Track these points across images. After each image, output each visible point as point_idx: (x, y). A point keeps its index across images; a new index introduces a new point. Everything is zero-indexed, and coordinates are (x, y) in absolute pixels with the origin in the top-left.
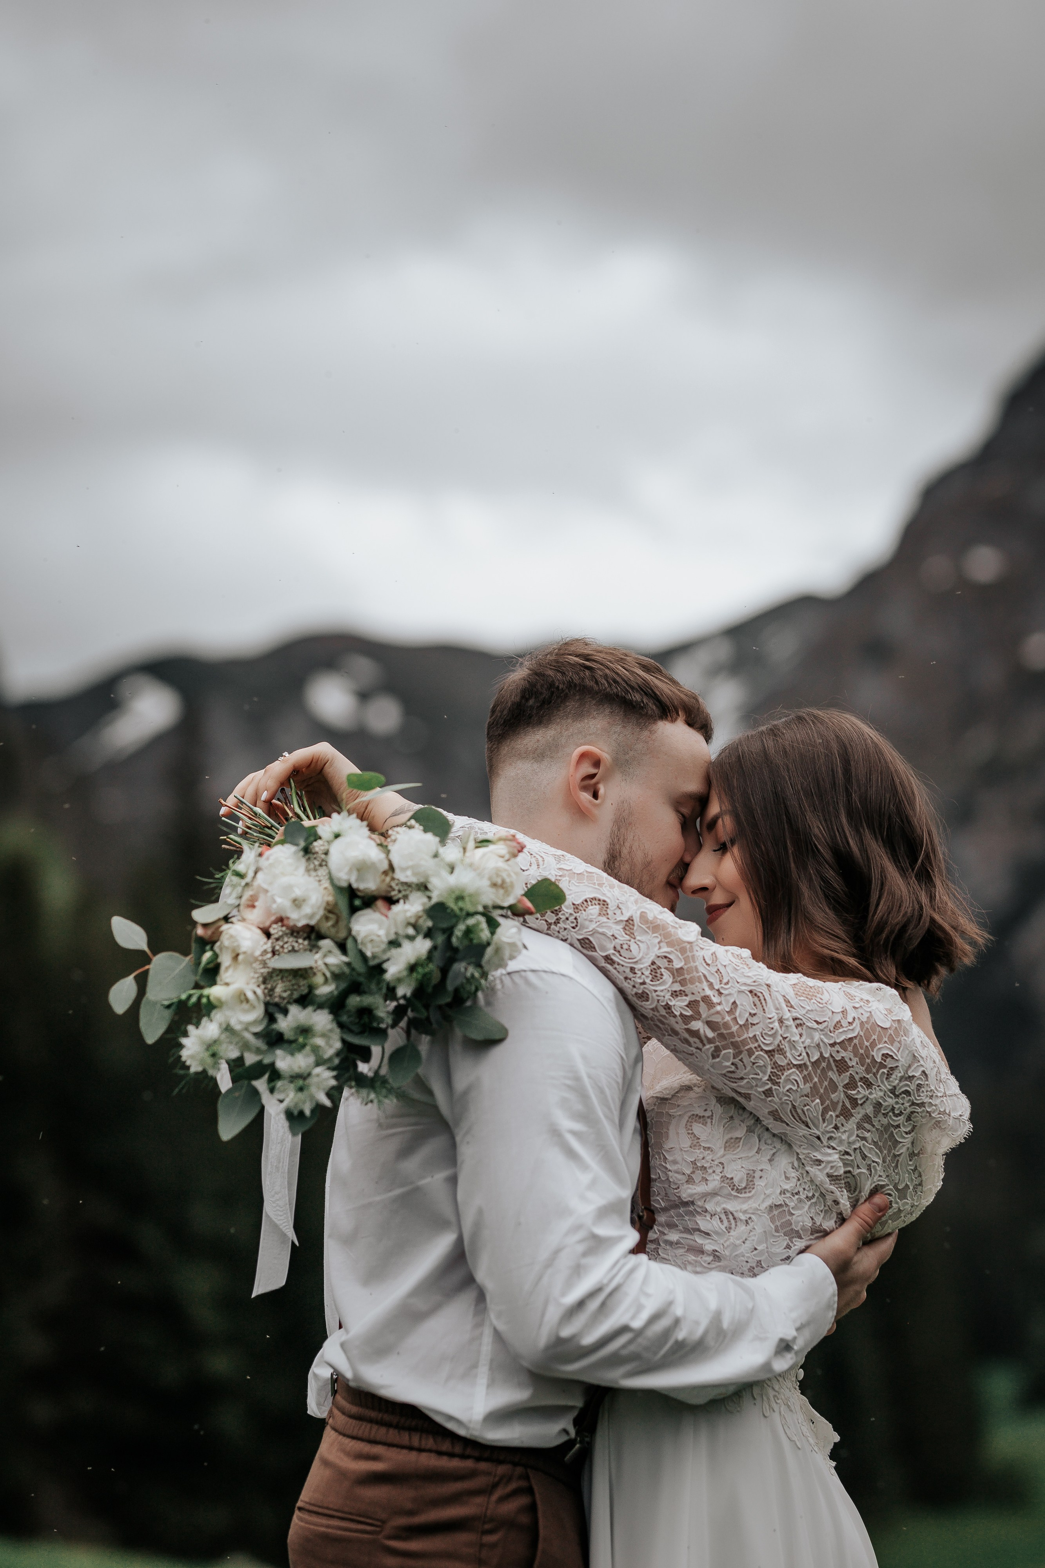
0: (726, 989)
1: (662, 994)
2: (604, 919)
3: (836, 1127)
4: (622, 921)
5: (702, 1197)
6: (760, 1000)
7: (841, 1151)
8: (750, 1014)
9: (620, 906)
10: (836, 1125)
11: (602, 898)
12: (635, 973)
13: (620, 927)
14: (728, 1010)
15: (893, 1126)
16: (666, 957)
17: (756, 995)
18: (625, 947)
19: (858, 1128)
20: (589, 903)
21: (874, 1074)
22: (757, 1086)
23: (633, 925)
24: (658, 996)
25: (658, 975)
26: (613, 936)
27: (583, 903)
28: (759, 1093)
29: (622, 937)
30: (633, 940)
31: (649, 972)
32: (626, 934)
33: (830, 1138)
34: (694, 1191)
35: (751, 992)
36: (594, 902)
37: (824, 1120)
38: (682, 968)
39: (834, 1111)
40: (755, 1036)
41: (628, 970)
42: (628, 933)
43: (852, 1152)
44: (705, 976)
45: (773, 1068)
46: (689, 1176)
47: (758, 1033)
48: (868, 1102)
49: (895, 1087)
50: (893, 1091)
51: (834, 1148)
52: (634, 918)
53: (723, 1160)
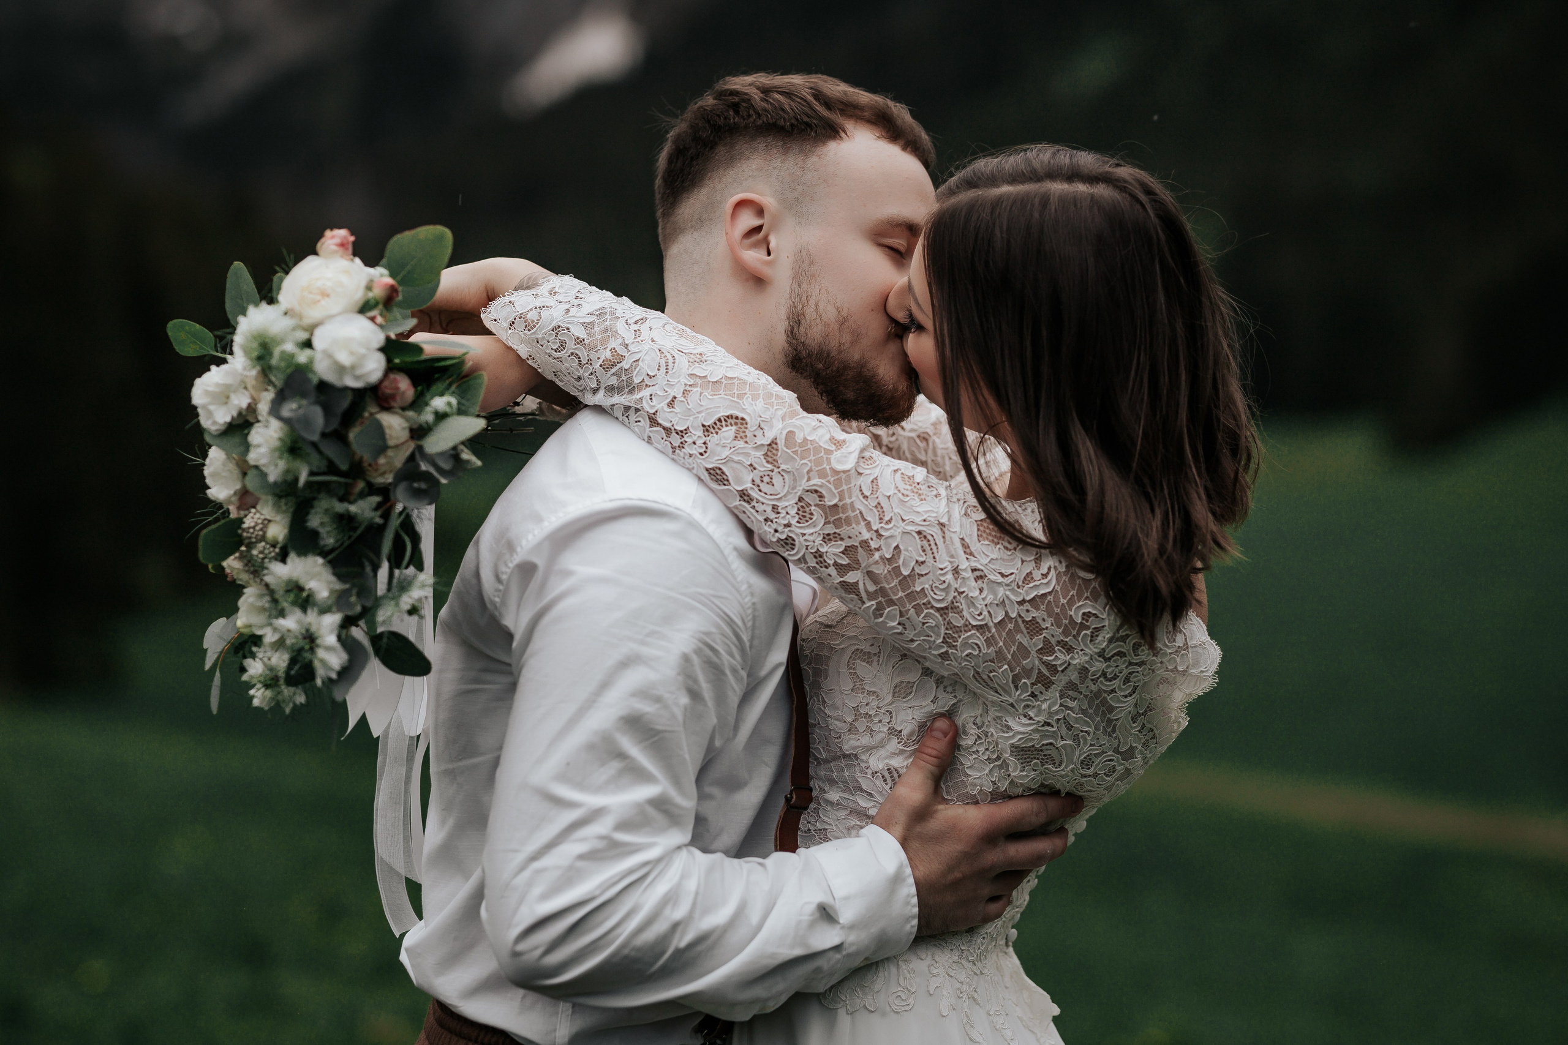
0: (886, 529)
1: (811, 538)
2: (740, 444)
3: (1033, 695)
4: (762, 445)
5: (868, 751)
6: (930, 545)
7: (1039, 722)
8: (917, 562)
9: (762, 426)
10: (1032, 693)
11: (740, 415)
12: (778, 513)
13: (760, 454)
14: (888, 556)
15: (1105, 692)
16: (816, 491)
17: (925, 537)
18: (766, 479)
19: (1061, 697)
20: (723, 423)
21: (1074, 636)
22: (930, 648)
23: (777, 450)
24: (806, 540)
25: (806, 515)
26: (751, 465)
27: (715, 423)
28: (934, 655)
29: (763, 467)
30: (776, 470)
31: (795, 510)
32: (767, 462)
33: (1028, 706)
34: (858, 743)
35: (919, 533)
36: (729, 421)
37: (1016, 688)
38: (836, 505)
39: (1028, 678)
40: (923, 589)
41: (769, 509)
42: (769, 459)
43: (1054, 723)
44: (861, 514)
45: (947, 629)
46: (851, 724)
47: (927, 586)
48: (1071, 668)
49: (1104, 650)
50: (1102, 654)
51: (1031, 718)
52: (778, 441)
53: (890, 708)
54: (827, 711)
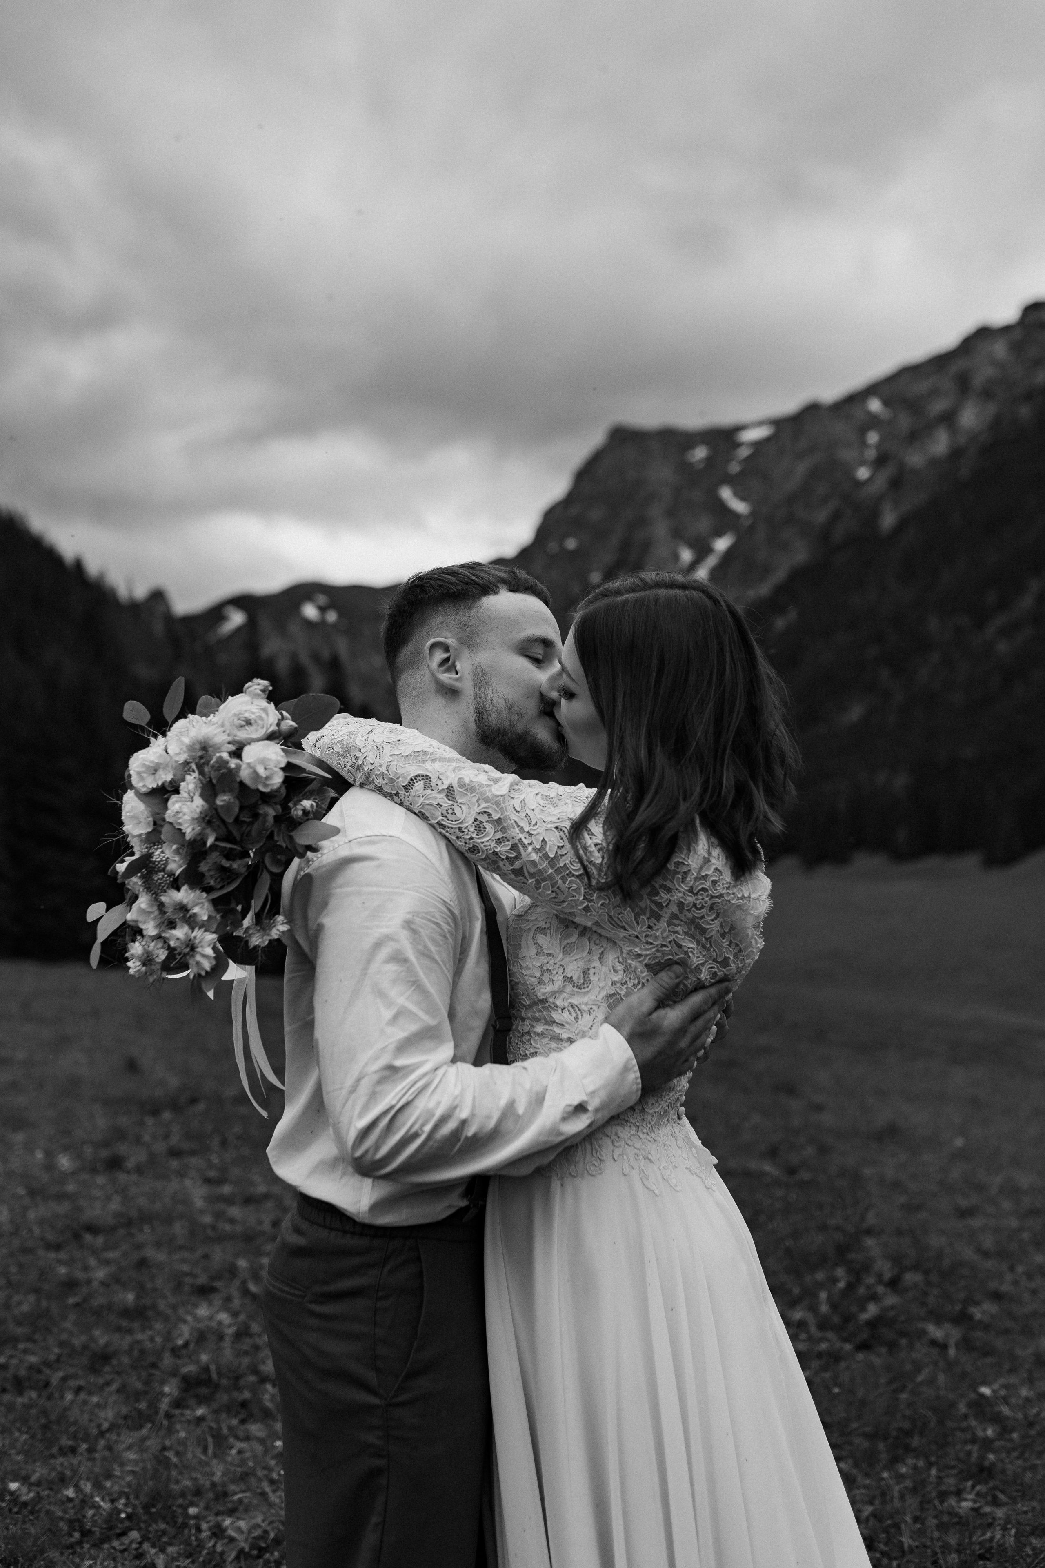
0: (535, 830)
1: (488, 844)
2: (429, 791)
3: (650, 927)
4: (443, 790)
5: (552, 995)
6: (564, 835)
7: (657, 945)
8: (558, 847)
9: (439, 777)
10: (649, 925)
11: (424, 773)
12: (463, 832)
13: (443, 795)
14: (538, 847)
15: (698, 918)
16: (485, 812)
17: (561, 829)
18: (450, 811)
19: (669, 925)
20: (415, 781)
21: (671, 880)
22: (577, 904)
23: (454, 791)
24: (485, 846)
25: (482, 829)
26: (438, 804)
27: (411, 782)
28: (580, 910)
29: (447, 803)
30: (456, 804)
31: (474, 828)
32: (449, 800)
33: (646, 936)
34: (545, 991)
35: (557, 828)
36: (418, 778)
37: (638, 924)
38: (499, 819)
39: (645, 914)
40: (565, 864)
41: (457, 831)
42: (450, 798)
44: (515, 822)
45: (585, 889)
46: (539, 978)
47: (567, 862)
48: (671, 904)
49: (692, 887)
50: (691, 890)
51: (651, 944)
52: (454, 785)
53: (562, 963)
54: (524, 972)
